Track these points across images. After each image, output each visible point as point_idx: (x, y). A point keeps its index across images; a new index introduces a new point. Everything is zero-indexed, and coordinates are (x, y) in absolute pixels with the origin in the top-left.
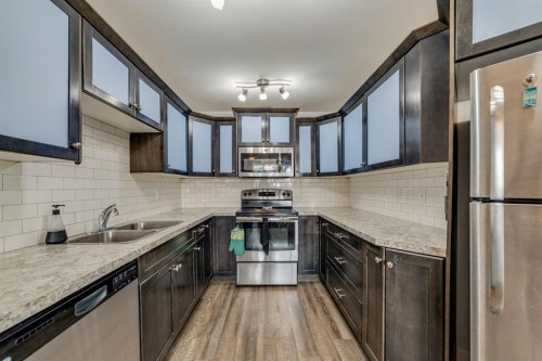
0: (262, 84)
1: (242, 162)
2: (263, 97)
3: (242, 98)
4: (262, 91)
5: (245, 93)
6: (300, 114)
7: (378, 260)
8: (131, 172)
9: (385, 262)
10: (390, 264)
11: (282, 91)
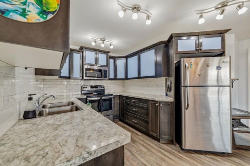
0: (103, 40)
1: (86, 72)
2: (103, 46)
3: (93, 44)
4: (103, 43)
5: (95, 42)
6: (110, 54)
7: (157, 105)
8: (35, 75)
9: (160, 105)
10: (161, 105)
11: (111, 45)
